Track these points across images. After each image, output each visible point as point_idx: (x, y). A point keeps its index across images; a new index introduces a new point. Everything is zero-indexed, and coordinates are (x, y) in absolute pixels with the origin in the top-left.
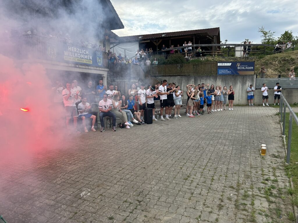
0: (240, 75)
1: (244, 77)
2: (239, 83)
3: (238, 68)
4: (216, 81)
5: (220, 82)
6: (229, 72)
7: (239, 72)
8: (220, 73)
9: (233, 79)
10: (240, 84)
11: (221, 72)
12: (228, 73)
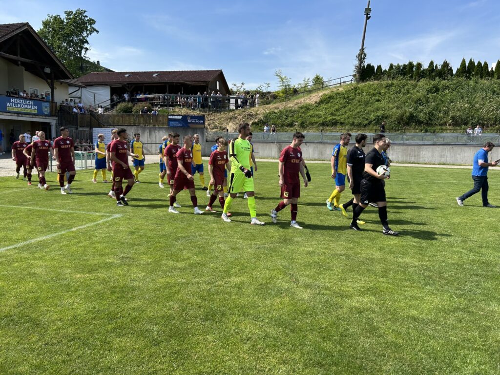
0: (191, 128)
1: (194, 131)
3: (189, 121)
6: (179, 125)
7: (190, 125)
9: (184, 131)
11: (172, 124)
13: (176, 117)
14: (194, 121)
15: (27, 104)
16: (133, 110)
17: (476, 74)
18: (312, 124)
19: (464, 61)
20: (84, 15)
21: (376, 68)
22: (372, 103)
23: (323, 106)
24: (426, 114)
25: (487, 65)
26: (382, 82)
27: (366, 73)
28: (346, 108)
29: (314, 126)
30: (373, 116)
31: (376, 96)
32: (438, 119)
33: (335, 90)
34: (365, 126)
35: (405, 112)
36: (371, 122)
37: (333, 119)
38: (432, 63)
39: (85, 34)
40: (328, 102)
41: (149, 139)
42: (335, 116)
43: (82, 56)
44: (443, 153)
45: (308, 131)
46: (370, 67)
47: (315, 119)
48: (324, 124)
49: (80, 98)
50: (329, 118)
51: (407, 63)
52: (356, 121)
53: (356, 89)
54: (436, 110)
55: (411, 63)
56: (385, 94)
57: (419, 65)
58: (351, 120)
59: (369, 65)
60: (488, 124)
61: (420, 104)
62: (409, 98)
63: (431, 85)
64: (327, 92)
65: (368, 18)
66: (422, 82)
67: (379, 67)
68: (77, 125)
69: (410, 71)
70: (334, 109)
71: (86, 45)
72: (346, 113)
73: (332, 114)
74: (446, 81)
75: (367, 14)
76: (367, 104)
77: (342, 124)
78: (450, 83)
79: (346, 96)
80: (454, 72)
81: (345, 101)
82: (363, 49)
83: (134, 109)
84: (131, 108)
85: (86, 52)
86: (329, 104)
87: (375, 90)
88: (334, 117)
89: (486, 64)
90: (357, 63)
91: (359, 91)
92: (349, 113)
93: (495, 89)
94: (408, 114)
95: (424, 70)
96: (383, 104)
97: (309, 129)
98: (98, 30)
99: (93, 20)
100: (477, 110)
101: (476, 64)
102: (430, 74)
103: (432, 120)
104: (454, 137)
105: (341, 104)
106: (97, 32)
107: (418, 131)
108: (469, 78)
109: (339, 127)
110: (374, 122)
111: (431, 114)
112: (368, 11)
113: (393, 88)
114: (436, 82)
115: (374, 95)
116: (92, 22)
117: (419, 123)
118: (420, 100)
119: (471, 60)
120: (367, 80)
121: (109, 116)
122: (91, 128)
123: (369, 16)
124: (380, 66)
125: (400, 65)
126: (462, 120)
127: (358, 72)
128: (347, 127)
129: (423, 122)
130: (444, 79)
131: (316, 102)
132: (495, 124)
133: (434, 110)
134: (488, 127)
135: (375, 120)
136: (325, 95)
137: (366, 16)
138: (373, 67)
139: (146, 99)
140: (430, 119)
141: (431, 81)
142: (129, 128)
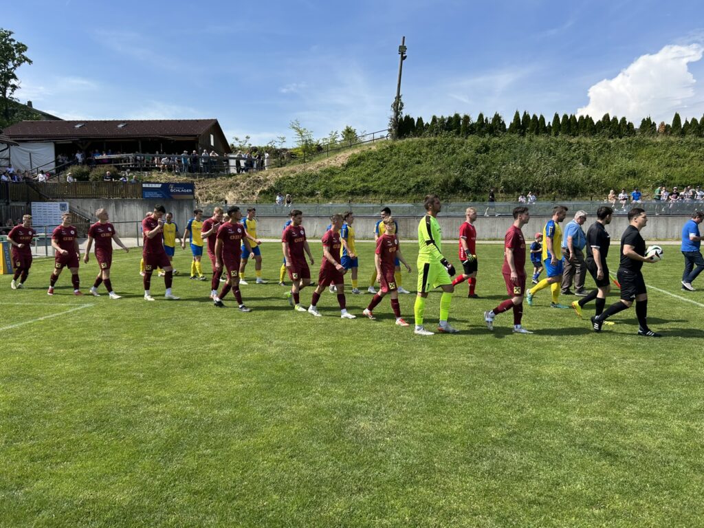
0: (175, 200)
1: (179, 202)
3: (172, 191)
6: (158, 196)
7: (173, 196)
8: (146, 196)
11: (148, 195)
13: (154, 186)
14: (179, 191)
16: (90, 176)
17: (532, 131)
18: (338, 192)
19: (517, 114)
20: (10, 37)
21: (416, 121)
22: (411, 166)
23: (352, 169)
24: (473, 179)
25: (544, 119)
26: (423, 139)
27: (404, 127)
28: (380, 173)
29: (341, 196)
30: (412, 183)
31: (416, 156)
32: (488, 185)
33: (366, 148)
34: (403, 194)
35: (450, 177)
36: (411, 189)
37: (364, 187)
38: (481, 116)
39: (11, 65)
40: (357, 165)
41: (115, 216)
42: (366, 182)
43: (7, 96)
44: (493, 227)
45: (334, 202)
46: (409, 120)
47: (342, 187)
48: (352, 193)
49: (8, 159)
50: (360, 185)
51: (452, 116)
52: (392, 189)
53: (392, 147)
54: (485, 175)
55: (457, 116)
56: (427, 154)
57: (467, 118)
58: (385, 187)
59: (407, 118)
60: (543, 190)
61: (467, 166)
62: (455, 159)
63: (480, 144)
64: (357, 151)
65: (403, 58)
66: (470, 139)
67: (420, 120)
68: (8, 199)
69: (455, 125)
70: (364, 173)
71: (12, 82)
72: (379, 178)
73: (363, 180)
74: (497, 139)
75: (402, 54)
76: (405, 167)
77: (375, 192)
78: (502, 140)
79: (380, 157)
80: (508, 127)
81: (378, 162)
82: (399, 97)
83: (92, 175)
84: (88, 173)
85: (12, 91)
86: (360, 167)
87: (415, 150)
88: (366, 184)
89: (542, 117)
90: (392, 114)
91: (395, 150)
92: (383, 179)
93: (551, 148)
94: (453, 180)
95: (473, 124)
96: (423, 167)
97: (335, 199)
98: (31, 60)
99: (23, 45)
100: (531, 174)
101: (531, 118)
102: (479, 130)
103: (481, 187)
104: (506, 207)
105: (374, 167)
106: (30, 62)
107: (465, 200)
108: (523, 135)
109: (371, 197)
110: (414, 189)
111: (480, 179)
112: (402, 50)
113: (436, 147)
114: (485, 140)
115: (414, 155)
116: (21, 48)
117: (467, 190)
118: (467, 161)
119: (525, 113)
120: (405, 137)
121: (55, 185)
122: (29, 203)
123: (404, 55)
124: (421, 118)
125: (445, 117)
126: (515, 186)
127: (395, 126)
128: (381, 197)
129: (470, 189)
130: (495, 136)
131: (343, 165)
132: (551, 190)
133: (483, 173)
134: (543, 193)
135: (414, 187)
136: (353, 155)
137: (400, 55)
138: (412, 119)
139: (110, 161)
140: (479, 186)
141: (480, 138)
142: (86, 201)
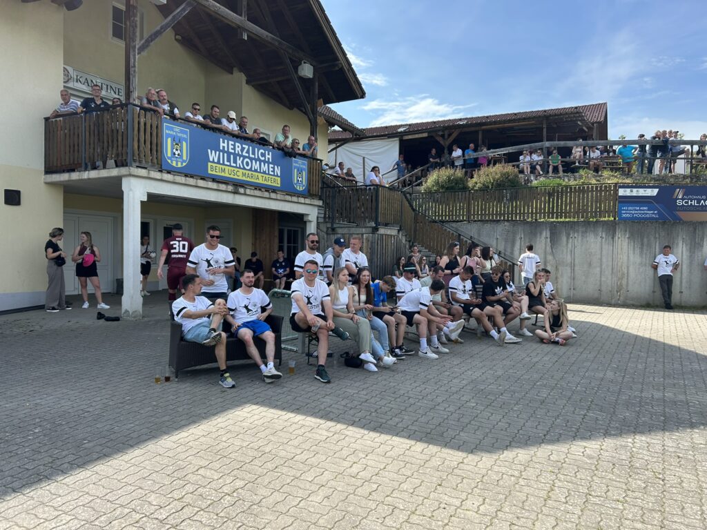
0: (684, 223)
1: (695, 229)
2: (680, 244)
3: (679, 203)
4: (613, 238)
5: (627, 240)
6: (650, 214)
7: (681, 214)
8: (624, 215)
9: (663, 234)
10: (684, 248)
11: (629, 212)
12: (648, 216)
13: (641, 192)
14: (694, 203)
15: (258, 159)
16: (470, 184)
68: (376, 222)
142: (488, 226)
